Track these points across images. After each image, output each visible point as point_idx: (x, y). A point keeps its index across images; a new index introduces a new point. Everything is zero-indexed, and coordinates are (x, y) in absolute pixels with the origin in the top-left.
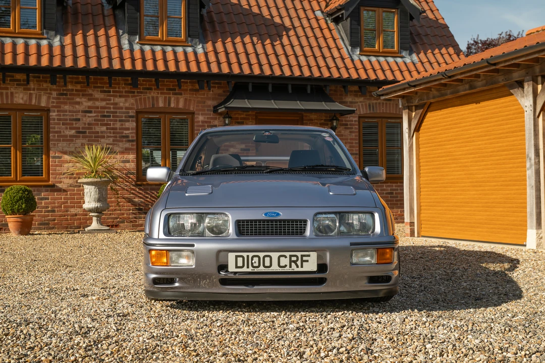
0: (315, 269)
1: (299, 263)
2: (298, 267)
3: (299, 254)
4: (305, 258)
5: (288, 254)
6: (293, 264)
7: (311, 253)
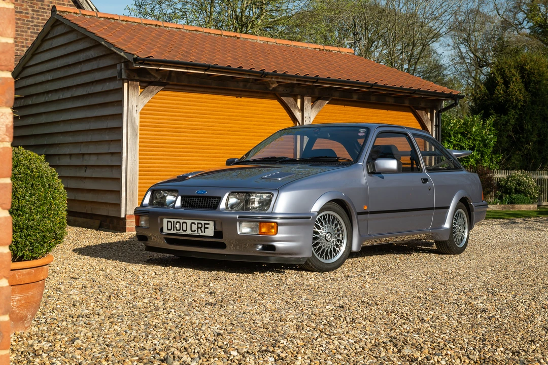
0: (212, 235)
1: (203, 229)
2: (202, 232)
3: (203, 222)
4: (206, 226)
5: (196, 222)
6: (199, 229)
7: (210, 222)
